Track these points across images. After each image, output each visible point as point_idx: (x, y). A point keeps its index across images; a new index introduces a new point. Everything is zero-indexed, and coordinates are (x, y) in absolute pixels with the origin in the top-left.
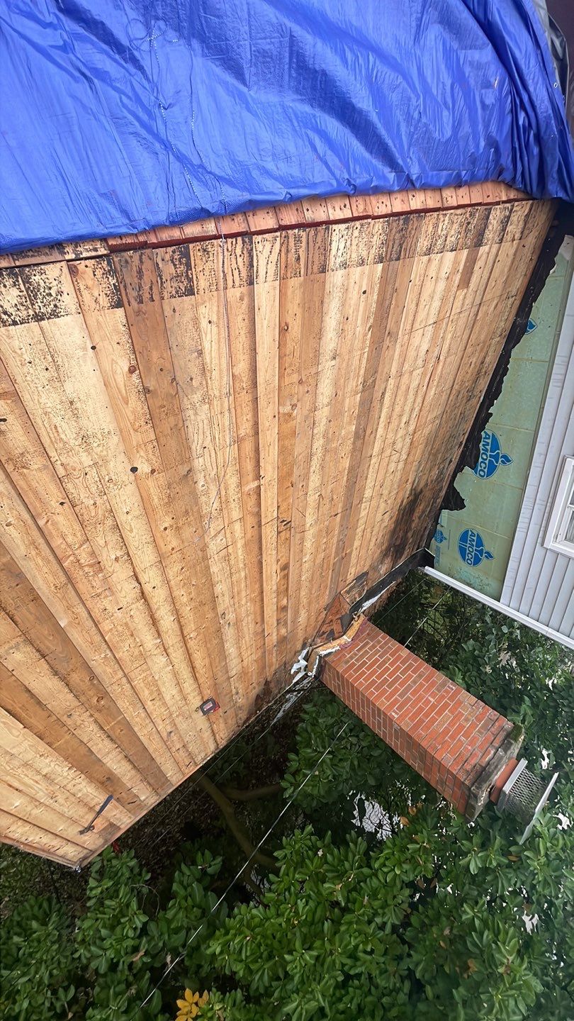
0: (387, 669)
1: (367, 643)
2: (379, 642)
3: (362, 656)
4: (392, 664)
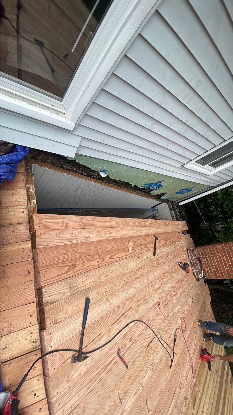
0: (224, 260)
1: (206, 257)
2: (208, 253)
3: (212, 265)
4: (223, 257)
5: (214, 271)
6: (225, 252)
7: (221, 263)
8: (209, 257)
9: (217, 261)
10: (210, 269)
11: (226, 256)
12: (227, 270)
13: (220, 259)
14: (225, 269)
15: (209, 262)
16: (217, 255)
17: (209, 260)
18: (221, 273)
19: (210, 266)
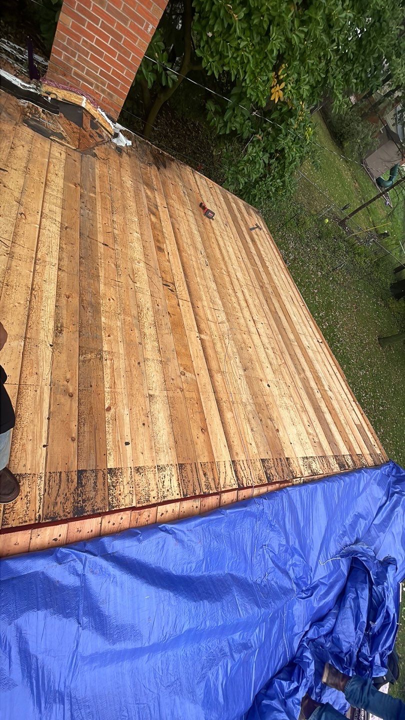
0: (98, 42)
1: (77, 74)
2: (67, 58)
5: (109, 87)
6: (82, 22)
7: (101, 54)
8: (77, 65)
9: (93, 58)
10: (103, 91)
11: (90, 27)
12: (120, 58)
13: (92, 48)
14: (116, 59)
15: (88, 77)
16: (80, 44)
17: (84, 74)
18: (119, 76)
19: (97, 87)
